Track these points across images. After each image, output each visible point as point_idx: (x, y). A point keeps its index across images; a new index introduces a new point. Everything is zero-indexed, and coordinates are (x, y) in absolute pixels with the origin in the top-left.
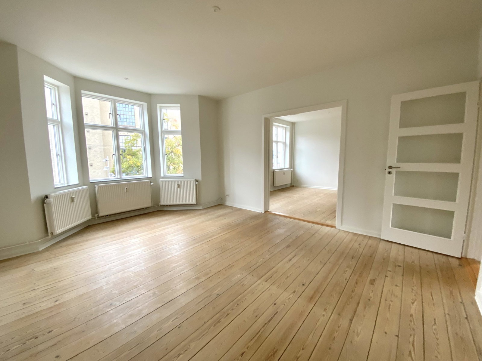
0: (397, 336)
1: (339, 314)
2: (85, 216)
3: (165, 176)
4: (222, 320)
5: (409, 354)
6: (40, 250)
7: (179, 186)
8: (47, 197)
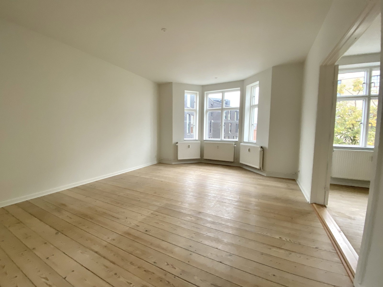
0: (65, 278)
1: (106, 247)
2: (197, 156)
3: (250, 142)
4: (120, 204)
5: (47, 278)
6: (173, 164)
7: (249, 150)
8: (177, 143)
